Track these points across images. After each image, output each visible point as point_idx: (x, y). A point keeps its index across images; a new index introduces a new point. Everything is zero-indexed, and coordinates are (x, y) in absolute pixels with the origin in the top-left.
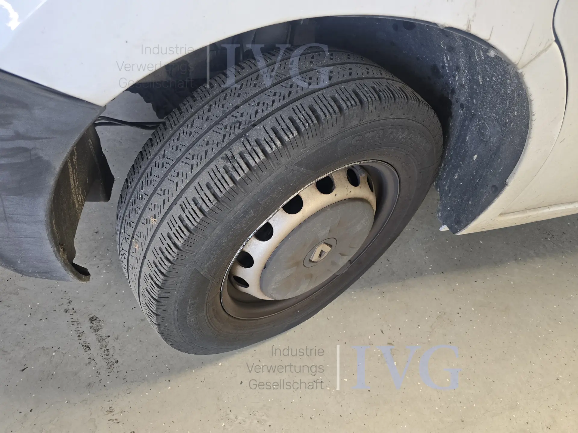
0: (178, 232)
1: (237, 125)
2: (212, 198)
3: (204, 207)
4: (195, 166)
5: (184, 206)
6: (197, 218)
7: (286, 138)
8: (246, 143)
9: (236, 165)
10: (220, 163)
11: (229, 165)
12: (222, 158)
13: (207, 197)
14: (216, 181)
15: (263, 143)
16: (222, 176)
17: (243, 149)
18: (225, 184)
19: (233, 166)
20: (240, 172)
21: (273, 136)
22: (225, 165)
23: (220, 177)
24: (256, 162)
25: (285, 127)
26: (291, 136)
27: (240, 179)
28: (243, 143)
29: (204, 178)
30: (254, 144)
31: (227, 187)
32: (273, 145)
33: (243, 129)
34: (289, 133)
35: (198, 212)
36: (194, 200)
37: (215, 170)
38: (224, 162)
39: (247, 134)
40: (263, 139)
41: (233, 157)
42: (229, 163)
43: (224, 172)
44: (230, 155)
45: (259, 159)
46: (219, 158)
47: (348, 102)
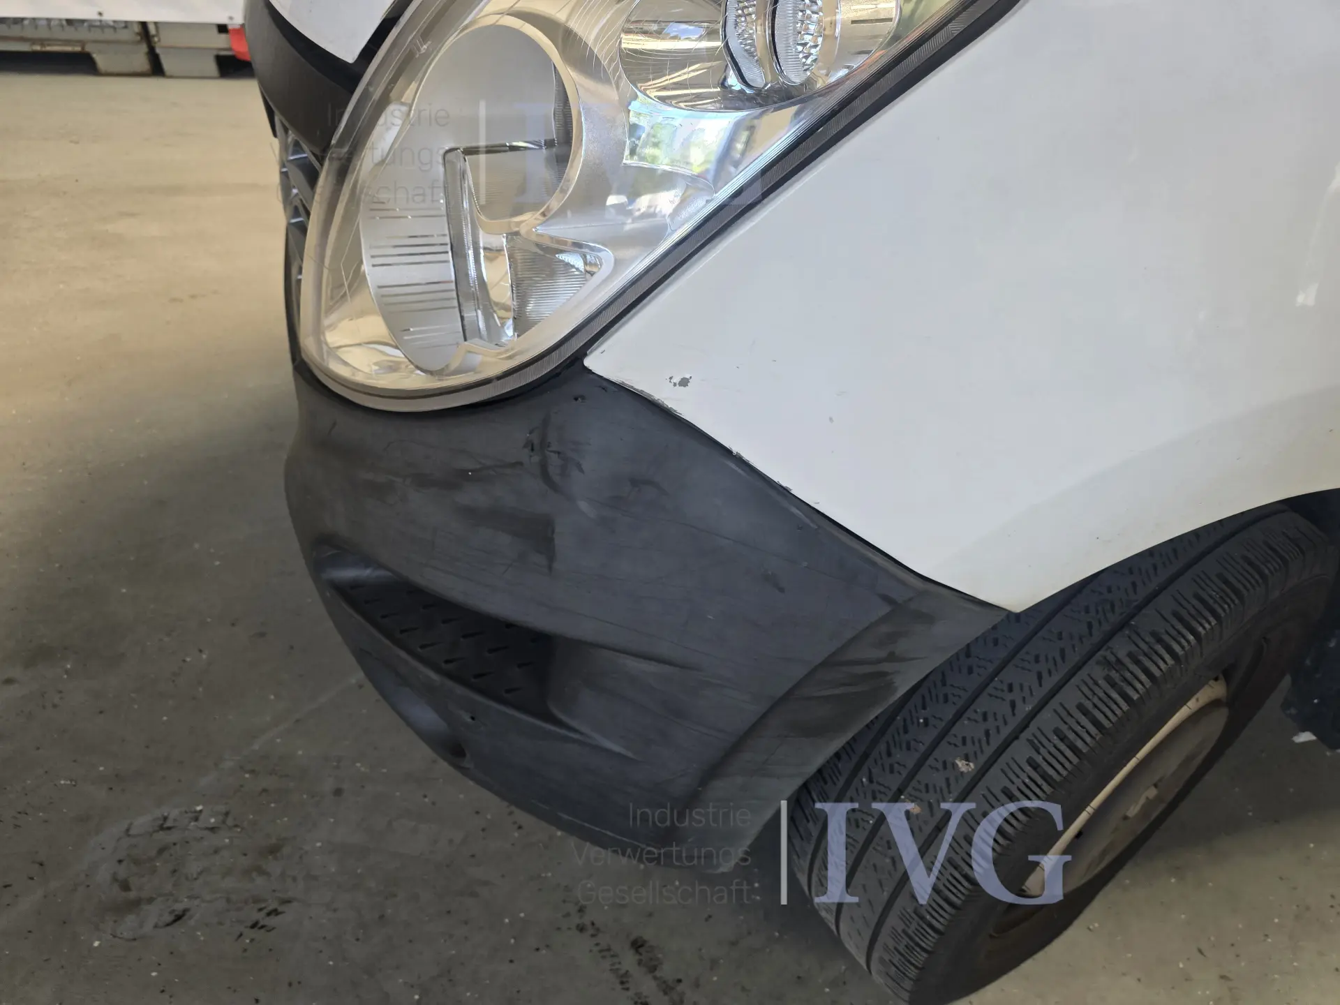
0: (1028, 787)
1: (1108, 607)
2: (1093, 730)
3: (1079, 744)
4: (1045, 675)
5: (1036, 741)
6: (1067, 764)
7: (1200, 629)
8: (1135, 637)
9: (1128, 675)
10: (1095, 670)
11: (1114, 674)
12: (1098, 663)
13: (1083, 727)
14: (1096, 700)
15: (1166, 638)
16: (1106, 693)
17: (1133, 648)
18: (1114, 707)
19: (1122, 676)
20: (1139, 686)
21: (1180, 627)
22: (1108, 675)
23: (1102, 695)
24: (1161, 670)
25: (1193, 612)
26: (1207, 626)
27: (1138, 699)
28: (1129, 637)
29: (1070, 696)
30: (1149, 639)
31: (1118, 712)
32: (1183, 641)
33: (1121, 614)
34: (1204, 622)
35: (1068, 753)
36: (1057, 732)
37: (1090, 683)
38: (1104, 669)
39: (1133, 623)
40: (1163, 631)
41: (1119, 661)
42: (1114, 672)
43: (1109, 687)
44: (1113, 659)
45: (1165, 666)
46: (1092, 662)
47: (1269, 565)
